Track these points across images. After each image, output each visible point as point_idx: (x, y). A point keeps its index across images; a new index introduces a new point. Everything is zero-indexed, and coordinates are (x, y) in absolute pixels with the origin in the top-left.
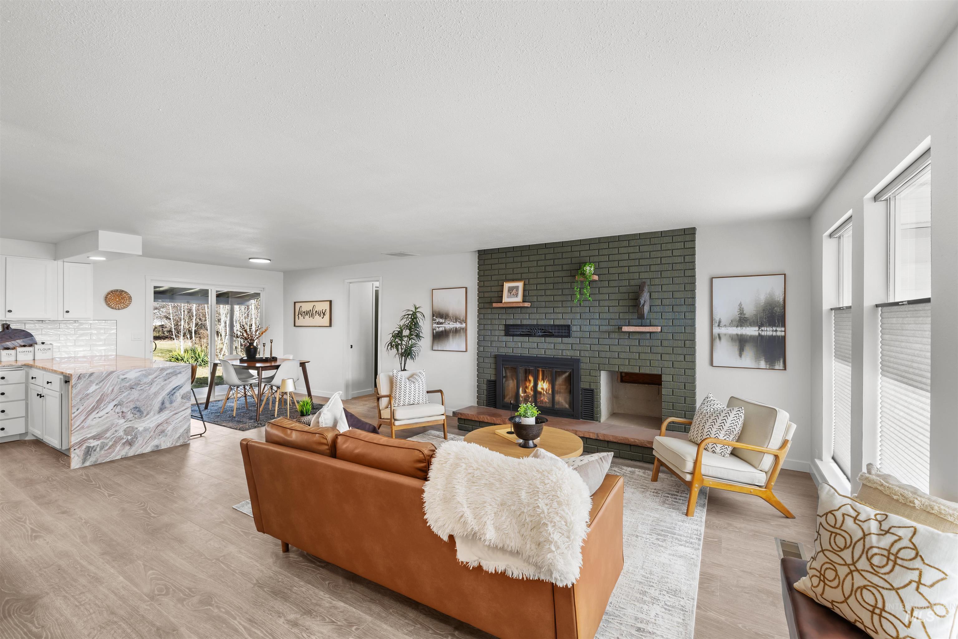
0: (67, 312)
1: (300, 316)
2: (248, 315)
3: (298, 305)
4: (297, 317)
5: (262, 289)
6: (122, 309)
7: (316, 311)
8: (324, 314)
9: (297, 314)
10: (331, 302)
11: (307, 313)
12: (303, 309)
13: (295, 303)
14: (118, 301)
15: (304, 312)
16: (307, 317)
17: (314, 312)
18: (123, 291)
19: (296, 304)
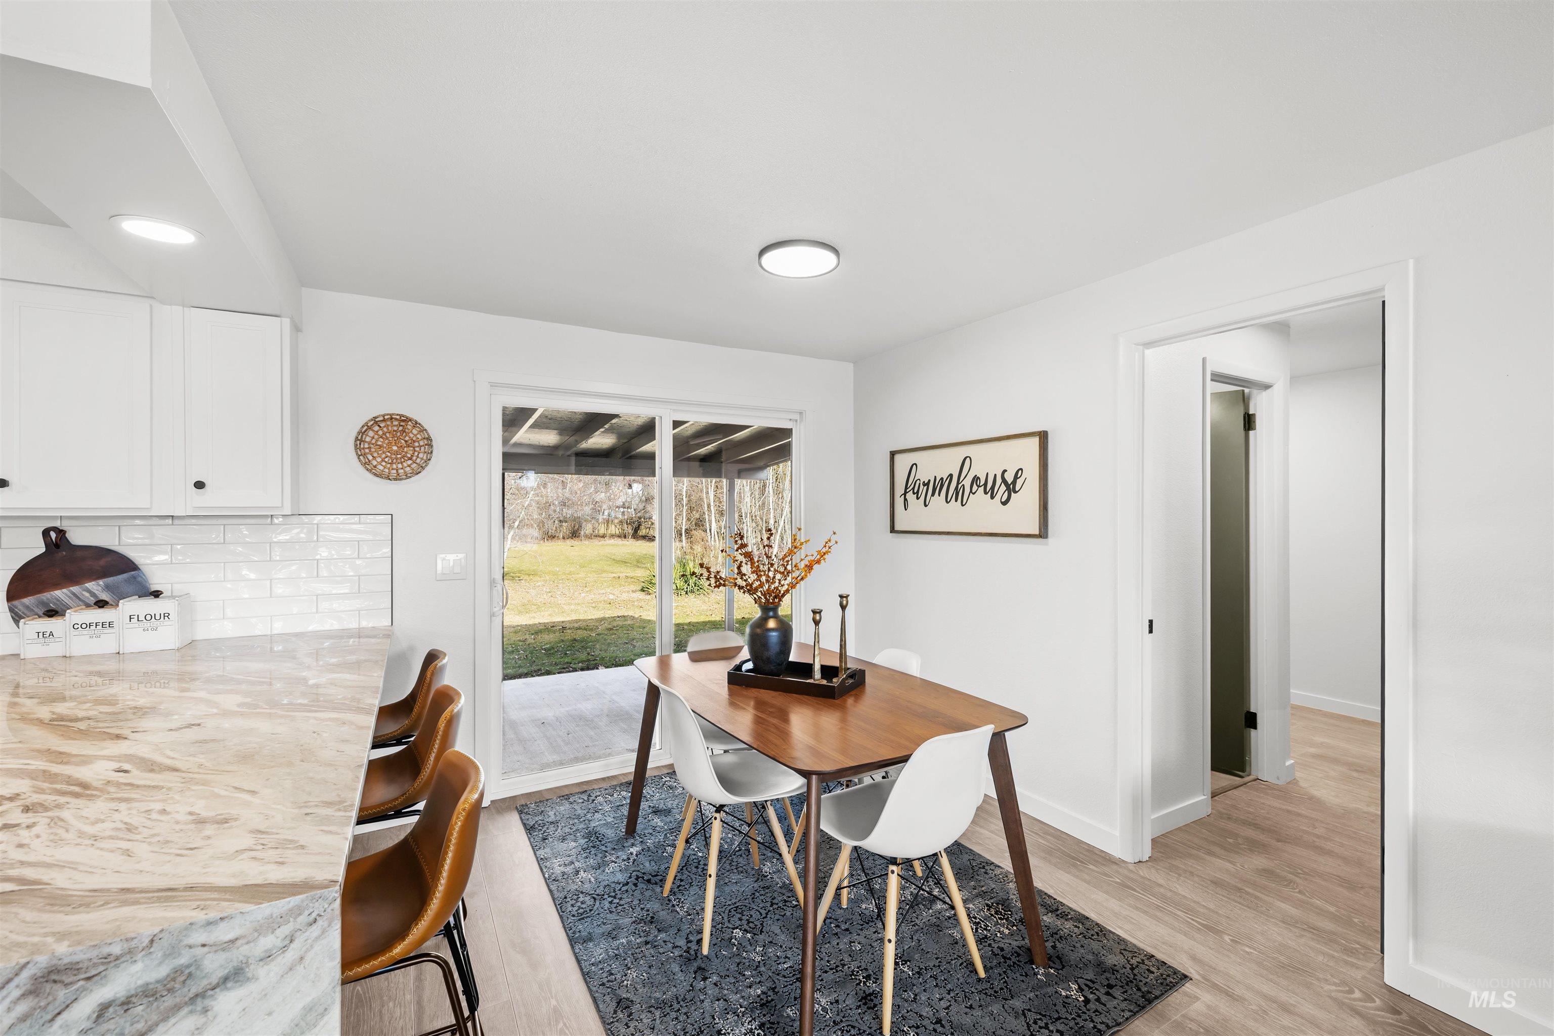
0: (199, 485)
1: (911, 496)
2: (764, 504)
3: (903, 463)
4: (899, 501)
5: (797, 417)
6: (408, 478)
7: (976, 479)
8: (1011, 488)
9: (900, 489)
10: (1043, 436)
11: (938, 486)
12: (924, 474)
13: (893, 454)
14: (396, 453)
15: (927, 484)
16: (938, 501)
17: (967, 483)
18: (408, 420)
19: (898, 457)
